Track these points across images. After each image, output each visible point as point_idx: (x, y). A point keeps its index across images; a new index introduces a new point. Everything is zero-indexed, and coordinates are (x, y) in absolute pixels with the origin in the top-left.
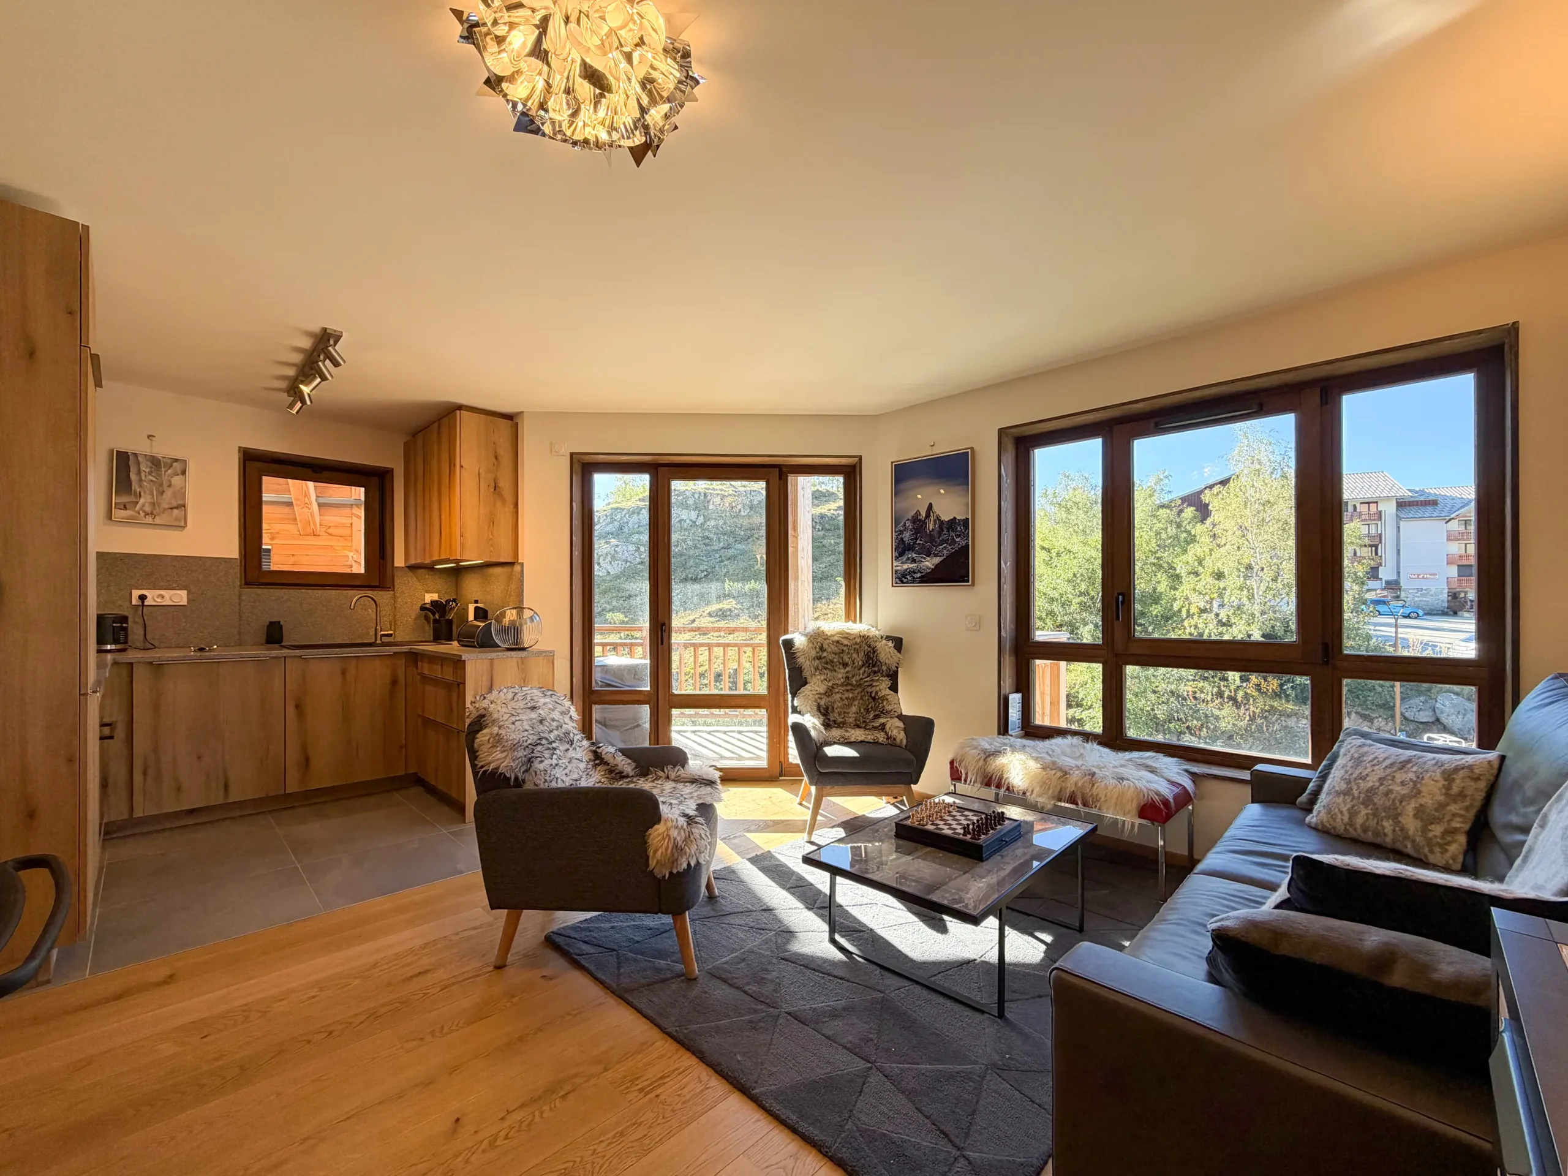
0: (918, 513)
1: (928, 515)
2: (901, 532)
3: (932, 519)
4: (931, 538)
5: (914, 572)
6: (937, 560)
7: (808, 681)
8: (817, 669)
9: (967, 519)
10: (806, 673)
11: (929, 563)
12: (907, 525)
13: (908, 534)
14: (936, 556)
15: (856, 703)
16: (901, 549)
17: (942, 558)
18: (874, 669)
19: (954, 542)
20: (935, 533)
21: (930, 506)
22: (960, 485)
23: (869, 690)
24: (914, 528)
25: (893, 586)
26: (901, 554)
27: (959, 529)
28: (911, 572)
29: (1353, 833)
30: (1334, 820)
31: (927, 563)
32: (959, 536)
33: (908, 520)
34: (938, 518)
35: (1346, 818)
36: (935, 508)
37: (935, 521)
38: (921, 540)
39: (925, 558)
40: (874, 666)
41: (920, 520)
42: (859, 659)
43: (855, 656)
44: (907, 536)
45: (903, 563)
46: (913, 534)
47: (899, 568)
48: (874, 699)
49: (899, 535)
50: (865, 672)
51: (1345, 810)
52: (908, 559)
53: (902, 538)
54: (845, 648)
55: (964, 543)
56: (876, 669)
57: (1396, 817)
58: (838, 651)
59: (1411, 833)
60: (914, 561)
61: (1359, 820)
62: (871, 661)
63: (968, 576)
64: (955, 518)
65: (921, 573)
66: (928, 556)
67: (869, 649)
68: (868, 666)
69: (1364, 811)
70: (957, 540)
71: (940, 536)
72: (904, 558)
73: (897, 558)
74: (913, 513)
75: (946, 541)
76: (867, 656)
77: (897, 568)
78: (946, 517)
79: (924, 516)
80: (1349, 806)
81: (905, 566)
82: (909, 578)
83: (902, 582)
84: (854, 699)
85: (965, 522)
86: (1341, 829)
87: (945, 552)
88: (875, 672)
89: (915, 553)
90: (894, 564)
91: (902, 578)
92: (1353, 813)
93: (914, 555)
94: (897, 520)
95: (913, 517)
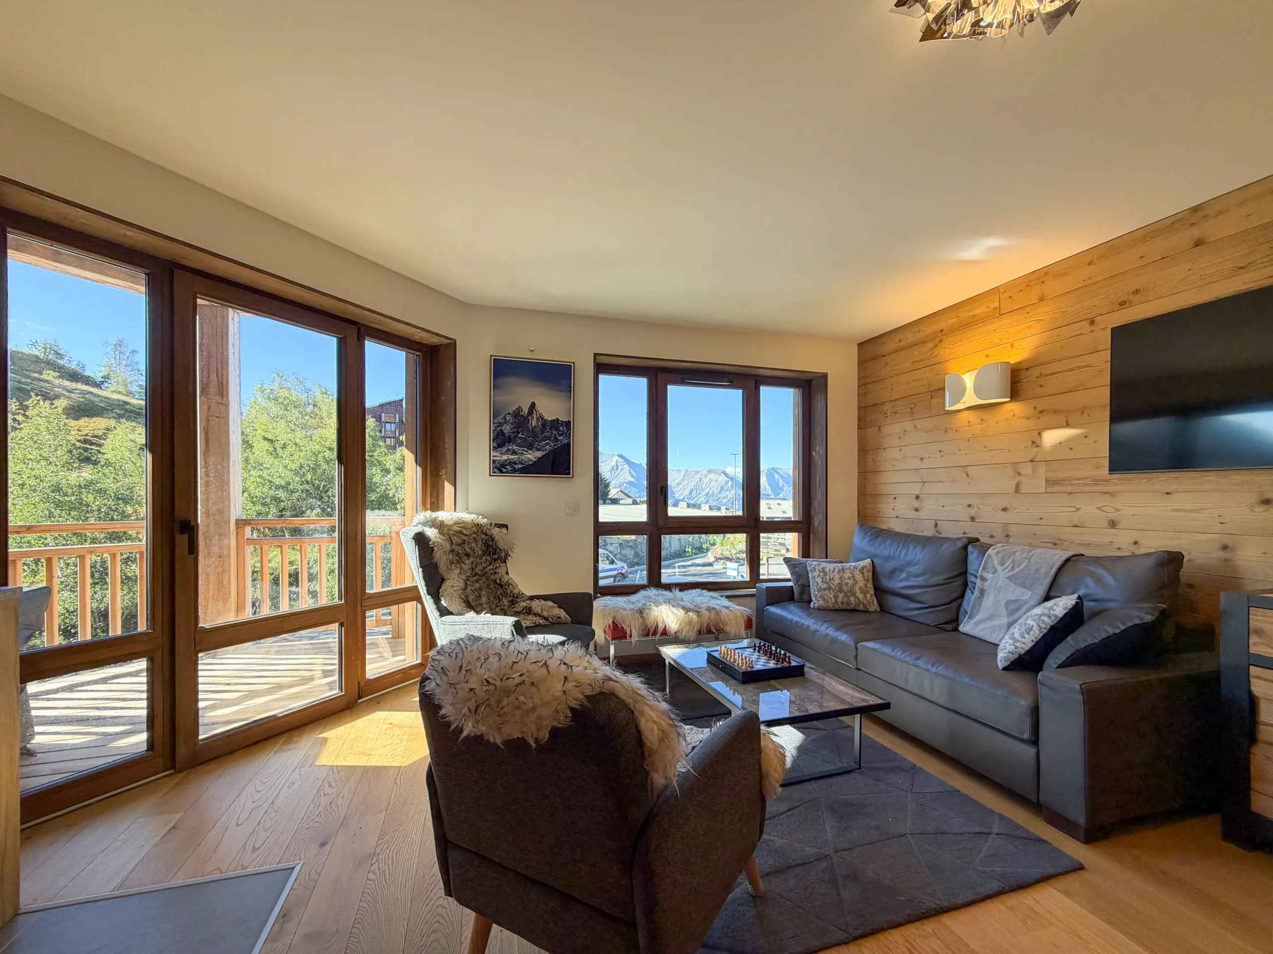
0: (519, 409)
1: (531, 412)
2: (501, 424)
3: (535, 417)
4: (533, 433)
5: (515, 463)
6: (539, 454)
7: (446, 577)
8: (452, 563)
9: (569, 422)
10: (442, 568)
11: (532, 456)
12: (508, 419)
13: (508, 427)
14: (538, 450)
15: (483, 593)
16: (500, 440)
17: (544, 453)
18: (494, 557)
19: (556, 440)
20: (538, 430)
21: (533, 405)
22: (561, 391)
23: (493, 577)
24: (515, 422)
25: (490, 475)
26: (500, 446)
27: (561, 429)
28: (511, 463)
29: (837, 607)
30: (827, 602)
31: (529, 456)
32: (562, 435)
33: (509, 414)
34: (541, 417)
35: (833, 600)
36: (538, 407)
37: (537, 419)
38: (522, 434)
39: (527, 451)
40: (494, 554)
41: (522, 416)
42: (478, 549)
43: (473, 545)
44: (507, 429)
45: (501, 454)
46: (514, 428)
47: (498, 458)
48: (501, 585)
49: (498, 426)
50: (486, 560)
51: (831, 596)
52: (509, 450)
53: (502, 431)
54: (466, 538)
55: (566, 441)
56: (496, 556)
57: (854, 594)
58: (460, 541)
59: (861, 600)
60: (514, 452)
61: (840, 600)
62: (491, 549)
63: (569, 470)
64: (558, 419)
65: (522, 464)
66: (531, 450)
67: (487, 538)
68: (489, 555)
69: (841, 595)
70: (560, 438)
71: (543, 432)
72: (504, 449)
73: (495, 448)
74: (515, 408)
75: (549, 438)
76: (486, 544)
77: (495, 458)
78: (549, 417)
79: (526, 413)
80: (833, 594)
81: (505, 457)
82: (509, 469)
83: (502, 472)
84: (480, 589)
85: (568, 424)
86: (831, 606)
87: (548, 447)
88: (495, 560)
89: (516, 446)
90: (492, 454)
91: (499, 468)
92: (836, 597)
93: (515, 448)
94: (496, 412)
95: (514, 412)
